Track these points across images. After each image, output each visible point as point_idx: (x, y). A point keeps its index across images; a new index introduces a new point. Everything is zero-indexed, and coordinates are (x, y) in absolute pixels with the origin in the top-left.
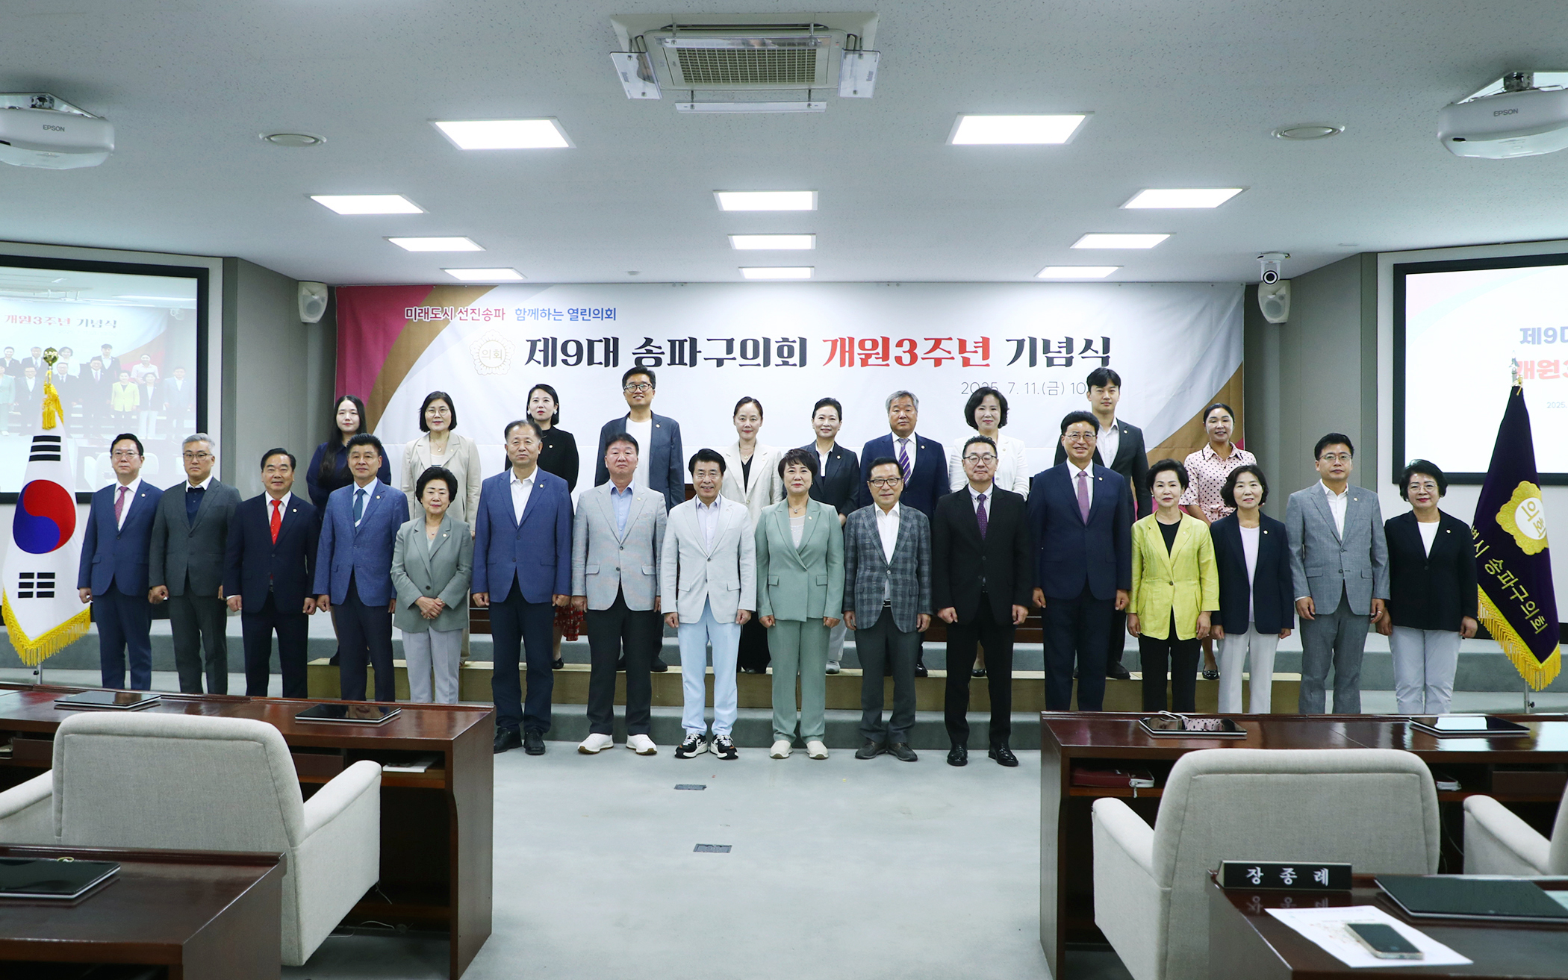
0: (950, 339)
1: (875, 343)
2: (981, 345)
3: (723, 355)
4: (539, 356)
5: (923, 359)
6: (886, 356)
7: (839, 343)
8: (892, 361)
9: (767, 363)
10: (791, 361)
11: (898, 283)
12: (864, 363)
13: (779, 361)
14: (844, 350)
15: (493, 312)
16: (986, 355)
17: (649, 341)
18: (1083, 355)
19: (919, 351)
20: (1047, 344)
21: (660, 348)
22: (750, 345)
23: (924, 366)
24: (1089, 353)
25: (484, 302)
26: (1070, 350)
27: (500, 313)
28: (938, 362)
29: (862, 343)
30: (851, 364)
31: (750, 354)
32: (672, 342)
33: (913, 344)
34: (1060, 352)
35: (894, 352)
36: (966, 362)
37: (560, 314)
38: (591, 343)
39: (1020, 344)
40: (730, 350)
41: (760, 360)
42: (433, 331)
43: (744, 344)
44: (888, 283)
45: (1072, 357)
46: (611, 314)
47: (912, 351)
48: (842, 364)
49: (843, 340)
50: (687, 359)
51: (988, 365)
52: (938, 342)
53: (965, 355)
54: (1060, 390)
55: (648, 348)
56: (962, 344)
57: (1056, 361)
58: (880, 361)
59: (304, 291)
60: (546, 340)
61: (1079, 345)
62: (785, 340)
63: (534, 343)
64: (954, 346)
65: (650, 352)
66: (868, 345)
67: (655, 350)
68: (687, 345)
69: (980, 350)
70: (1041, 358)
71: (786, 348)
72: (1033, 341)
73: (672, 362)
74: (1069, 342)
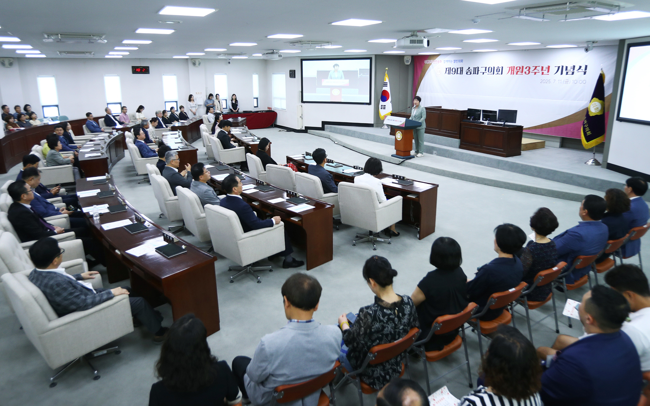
0: (539, 66)
1: (520, 67)
2: (547, 68)
3: (484, 71)
4: (447, 72)
5: (532, 72)
6: (522, 72)
7: (511, 68)
8: (524, 73)
9: (493, 74)
10: (499, 73)
11: (528, 50)
12: (517, 74)
13: (497, 73)
14: (512, 70)
15: (440, 61)
16: (548, 72)
17: (469, 68)
18: (578, 71)
19: (531, 70)
20: (567, 67)
21: (471, 70)
22: (490, 68)
23: (532, 74)
24: (580, 70)
25: (438, 59)
26: (574, 70)
27: (441, 61)
28: (535, 73)
29: (517, 67)
30: (513, 74)
31: (490, 71)
32: (474, 68)
33: (530, 68)
34: (570, 70)
35: (525, 70)
36: (543, 73)
37: (452, 61)
38: (458, 68)
39: (559, 67)
40: (486, 70)
41: (492, 73)
42: (429, 65)
43: (489, 68)
44: (525, 50)
45: (574, 72)
46: (462, 61)
47: (529, 70)
48: (511, 74)
49: (512, 67)
50: (477, 73)
51: (548, 74)
52: (536, 67)
53: (543, 71)
54: (569, 82)
55: (469, 70)
56: (542, 67)
57: (569, 73)
58: (521, 73)
59: (405, 58)
60: (449, 68)
61: (577, 68)
62: (498, 67)
63: (447, 69)
64: (540, 69)
65: (469, 71)
66: (518, 68)
67: (470, 70)
68: (477, 69)
69: (547, 70)
70: (564, 72)
71: (498, 70)
72: (563, 67)
73: (474, 74)
74: (574, 67)
